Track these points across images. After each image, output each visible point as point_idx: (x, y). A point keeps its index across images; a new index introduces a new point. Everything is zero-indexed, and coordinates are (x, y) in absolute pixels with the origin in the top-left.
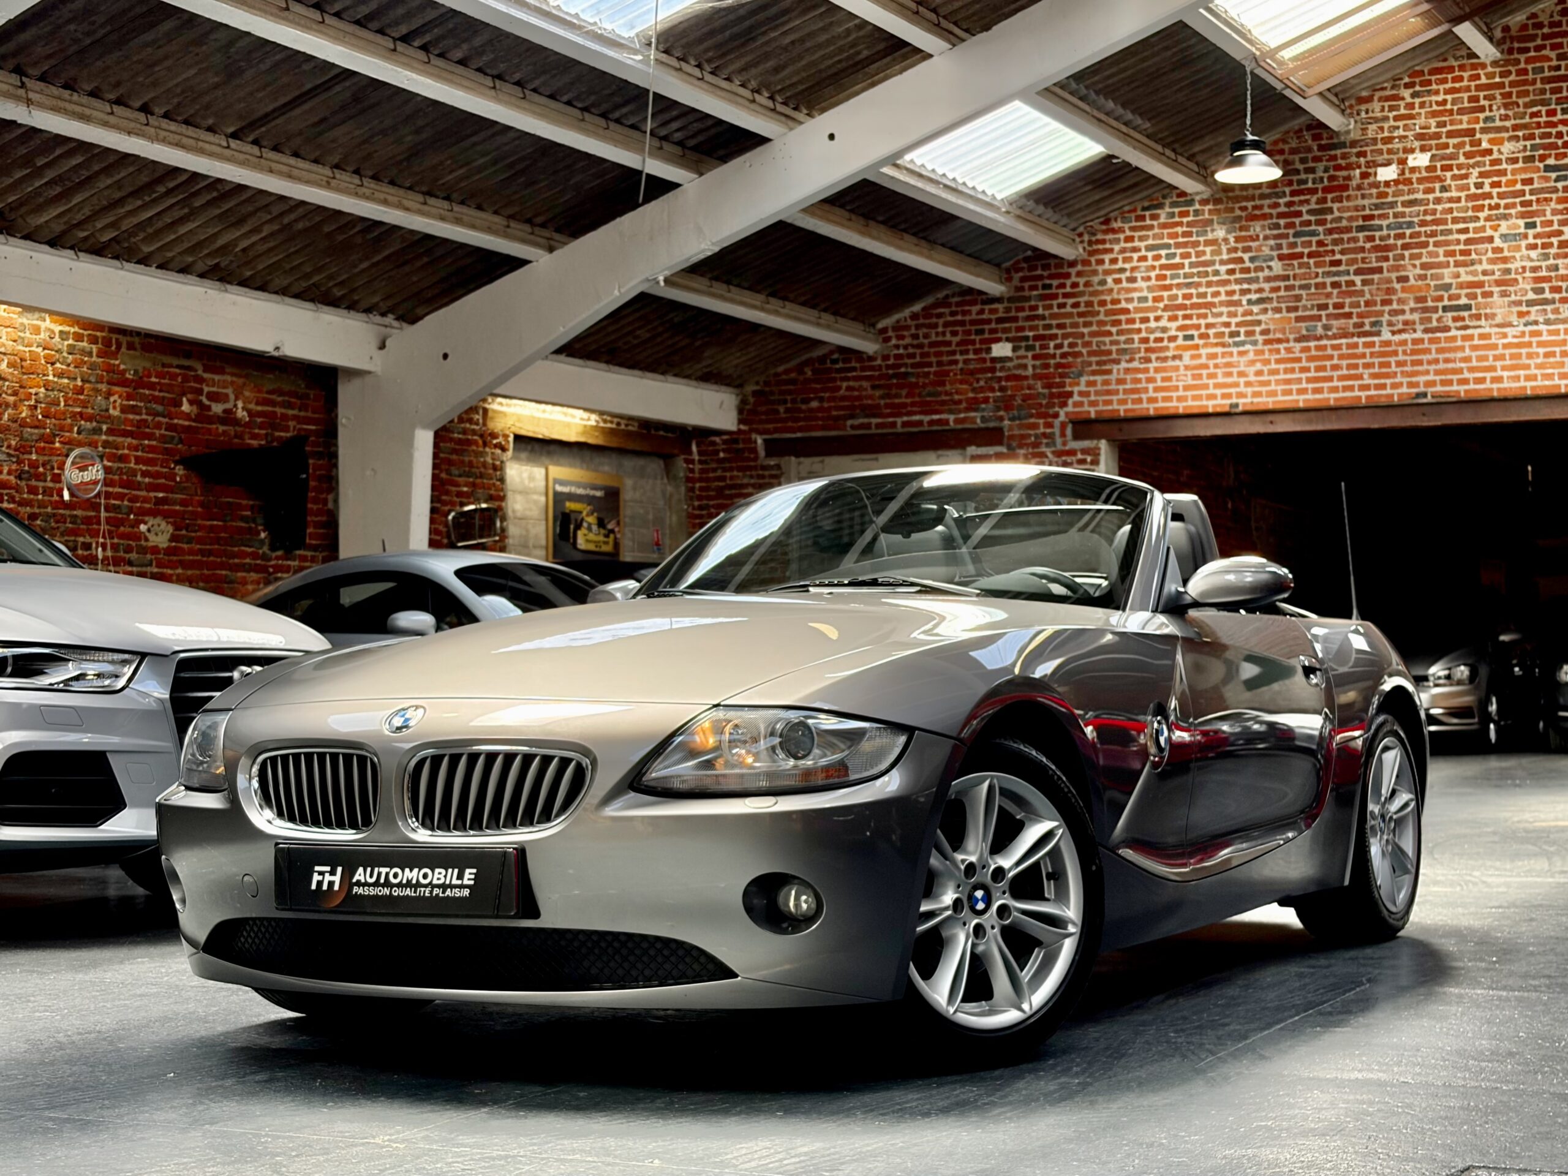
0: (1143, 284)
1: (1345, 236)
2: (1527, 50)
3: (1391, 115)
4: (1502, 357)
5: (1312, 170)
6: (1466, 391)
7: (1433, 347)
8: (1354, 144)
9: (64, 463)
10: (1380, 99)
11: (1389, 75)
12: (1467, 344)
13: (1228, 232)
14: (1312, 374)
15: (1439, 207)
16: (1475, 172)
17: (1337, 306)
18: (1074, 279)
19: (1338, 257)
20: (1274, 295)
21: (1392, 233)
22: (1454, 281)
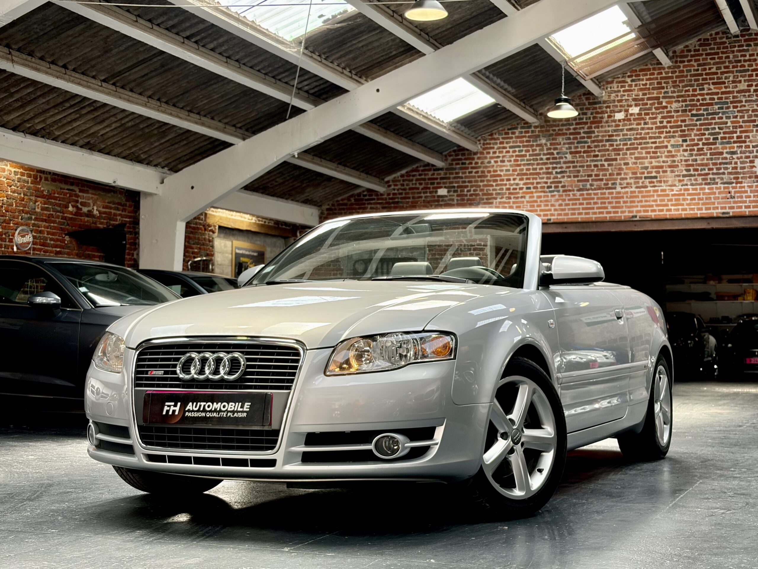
0: (508, 164)
1: (600, 144)
2: (684, 62)
3: (622, 89)
4: (671, 200)
5: (585, 114)
6: (655, 215)
7: (640, 195)
8: (605, 102)
9: (14, 233)
10: (617, 82)
11: (621, 72)
12: (655, 194)
13: (547, 141)
14: (585, 206)
15: (643, 132)
16: (660, 116)
17: (596, 175)
18: (476, 160)
19: (597, 153)
20: (568, 170)
21: (622, 143)
22: (649, 165)
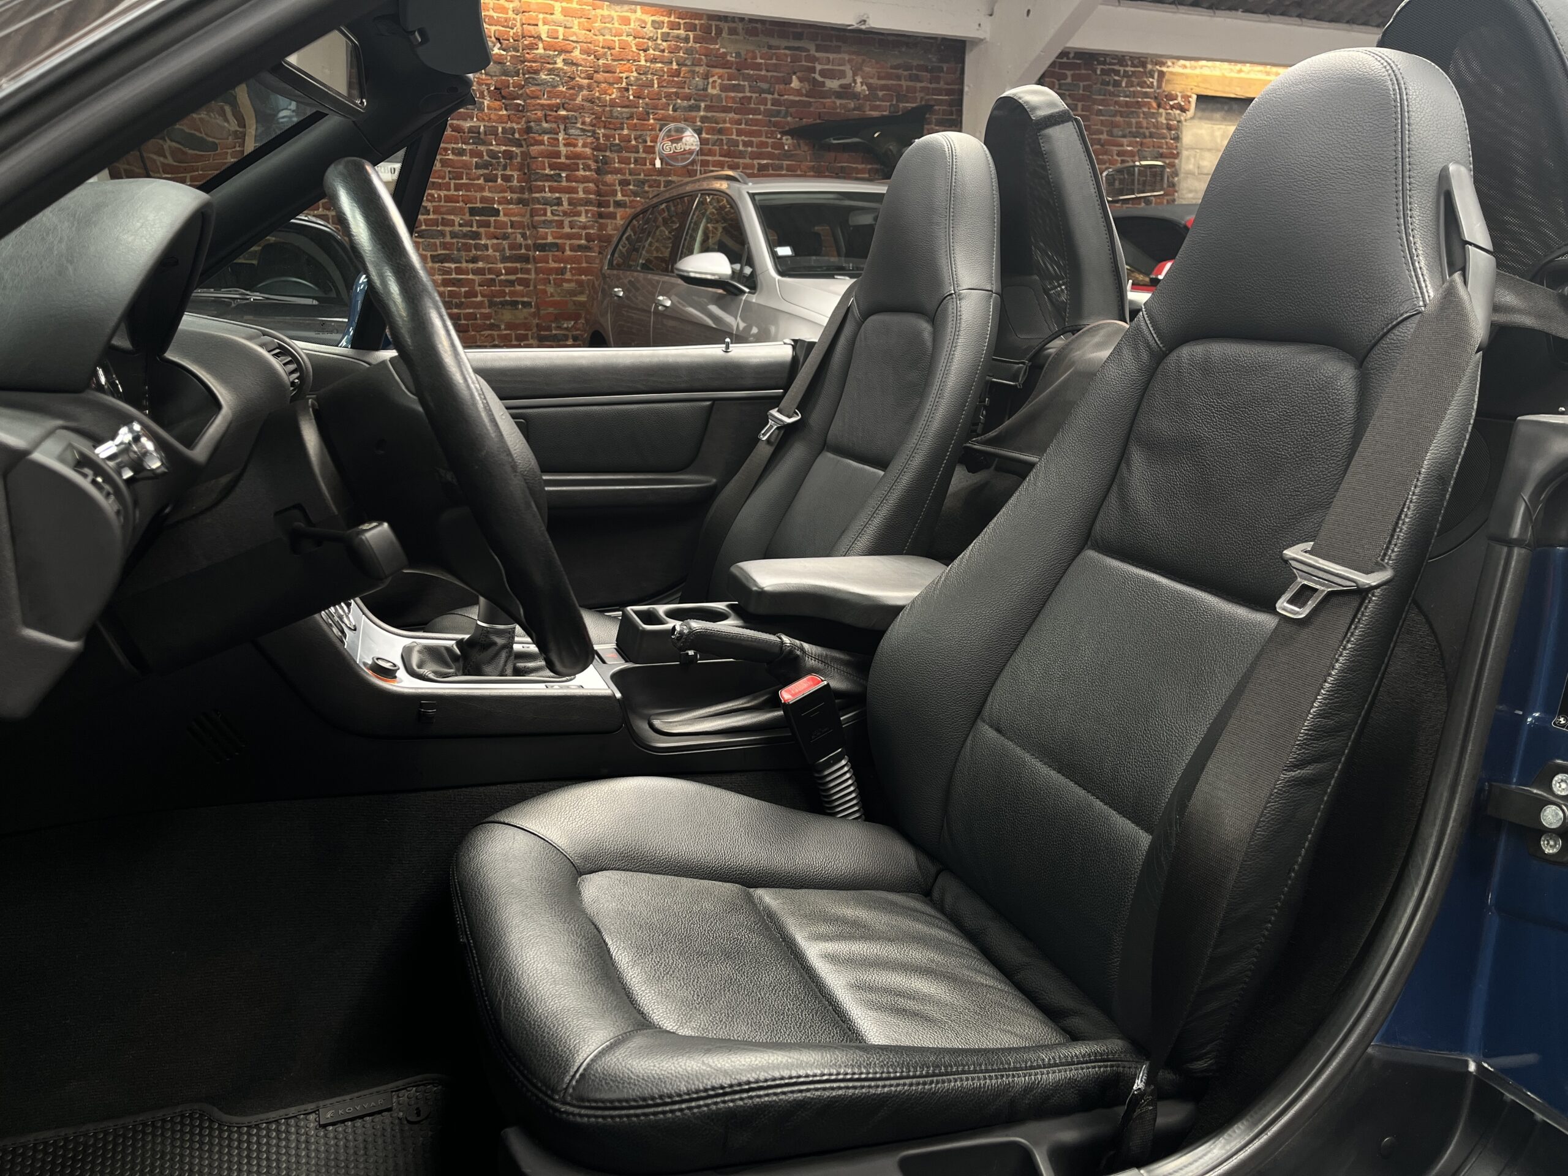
9: (658, 136)
